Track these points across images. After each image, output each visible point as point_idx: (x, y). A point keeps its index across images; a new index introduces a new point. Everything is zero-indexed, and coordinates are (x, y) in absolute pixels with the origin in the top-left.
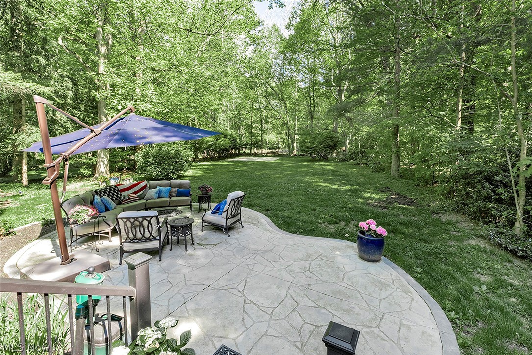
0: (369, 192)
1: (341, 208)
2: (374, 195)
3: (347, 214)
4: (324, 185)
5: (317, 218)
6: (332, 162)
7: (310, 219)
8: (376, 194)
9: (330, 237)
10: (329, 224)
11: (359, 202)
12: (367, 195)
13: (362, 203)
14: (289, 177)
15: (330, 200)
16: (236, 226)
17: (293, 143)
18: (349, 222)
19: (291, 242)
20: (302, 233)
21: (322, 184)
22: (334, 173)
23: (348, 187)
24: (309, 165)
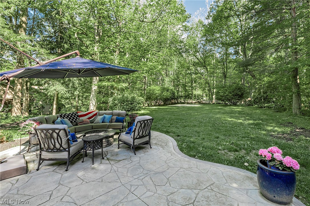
0: (272, 126)
1: (243, 137)
2: (276, 129)
3: (249, 143)
4: (230, 120)
5: (218, 144)
6: (240, 107)
7: (212, 145)
8: (279, 127)
9: (227, 165)
10: (229, 151)
11: (261, 134)
12: (269, 128)
13: (264, 134)
14: (204, 115)
15: (234, 131)
16: (147, 147)
17: (212, 96)
18: (250, 151)
19: (186, 166)
20: (200, 158)
21: (229, 119)
22: (240, 113)
23: (251, 122)
24: (221, 108)
